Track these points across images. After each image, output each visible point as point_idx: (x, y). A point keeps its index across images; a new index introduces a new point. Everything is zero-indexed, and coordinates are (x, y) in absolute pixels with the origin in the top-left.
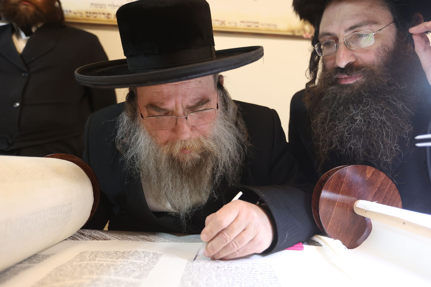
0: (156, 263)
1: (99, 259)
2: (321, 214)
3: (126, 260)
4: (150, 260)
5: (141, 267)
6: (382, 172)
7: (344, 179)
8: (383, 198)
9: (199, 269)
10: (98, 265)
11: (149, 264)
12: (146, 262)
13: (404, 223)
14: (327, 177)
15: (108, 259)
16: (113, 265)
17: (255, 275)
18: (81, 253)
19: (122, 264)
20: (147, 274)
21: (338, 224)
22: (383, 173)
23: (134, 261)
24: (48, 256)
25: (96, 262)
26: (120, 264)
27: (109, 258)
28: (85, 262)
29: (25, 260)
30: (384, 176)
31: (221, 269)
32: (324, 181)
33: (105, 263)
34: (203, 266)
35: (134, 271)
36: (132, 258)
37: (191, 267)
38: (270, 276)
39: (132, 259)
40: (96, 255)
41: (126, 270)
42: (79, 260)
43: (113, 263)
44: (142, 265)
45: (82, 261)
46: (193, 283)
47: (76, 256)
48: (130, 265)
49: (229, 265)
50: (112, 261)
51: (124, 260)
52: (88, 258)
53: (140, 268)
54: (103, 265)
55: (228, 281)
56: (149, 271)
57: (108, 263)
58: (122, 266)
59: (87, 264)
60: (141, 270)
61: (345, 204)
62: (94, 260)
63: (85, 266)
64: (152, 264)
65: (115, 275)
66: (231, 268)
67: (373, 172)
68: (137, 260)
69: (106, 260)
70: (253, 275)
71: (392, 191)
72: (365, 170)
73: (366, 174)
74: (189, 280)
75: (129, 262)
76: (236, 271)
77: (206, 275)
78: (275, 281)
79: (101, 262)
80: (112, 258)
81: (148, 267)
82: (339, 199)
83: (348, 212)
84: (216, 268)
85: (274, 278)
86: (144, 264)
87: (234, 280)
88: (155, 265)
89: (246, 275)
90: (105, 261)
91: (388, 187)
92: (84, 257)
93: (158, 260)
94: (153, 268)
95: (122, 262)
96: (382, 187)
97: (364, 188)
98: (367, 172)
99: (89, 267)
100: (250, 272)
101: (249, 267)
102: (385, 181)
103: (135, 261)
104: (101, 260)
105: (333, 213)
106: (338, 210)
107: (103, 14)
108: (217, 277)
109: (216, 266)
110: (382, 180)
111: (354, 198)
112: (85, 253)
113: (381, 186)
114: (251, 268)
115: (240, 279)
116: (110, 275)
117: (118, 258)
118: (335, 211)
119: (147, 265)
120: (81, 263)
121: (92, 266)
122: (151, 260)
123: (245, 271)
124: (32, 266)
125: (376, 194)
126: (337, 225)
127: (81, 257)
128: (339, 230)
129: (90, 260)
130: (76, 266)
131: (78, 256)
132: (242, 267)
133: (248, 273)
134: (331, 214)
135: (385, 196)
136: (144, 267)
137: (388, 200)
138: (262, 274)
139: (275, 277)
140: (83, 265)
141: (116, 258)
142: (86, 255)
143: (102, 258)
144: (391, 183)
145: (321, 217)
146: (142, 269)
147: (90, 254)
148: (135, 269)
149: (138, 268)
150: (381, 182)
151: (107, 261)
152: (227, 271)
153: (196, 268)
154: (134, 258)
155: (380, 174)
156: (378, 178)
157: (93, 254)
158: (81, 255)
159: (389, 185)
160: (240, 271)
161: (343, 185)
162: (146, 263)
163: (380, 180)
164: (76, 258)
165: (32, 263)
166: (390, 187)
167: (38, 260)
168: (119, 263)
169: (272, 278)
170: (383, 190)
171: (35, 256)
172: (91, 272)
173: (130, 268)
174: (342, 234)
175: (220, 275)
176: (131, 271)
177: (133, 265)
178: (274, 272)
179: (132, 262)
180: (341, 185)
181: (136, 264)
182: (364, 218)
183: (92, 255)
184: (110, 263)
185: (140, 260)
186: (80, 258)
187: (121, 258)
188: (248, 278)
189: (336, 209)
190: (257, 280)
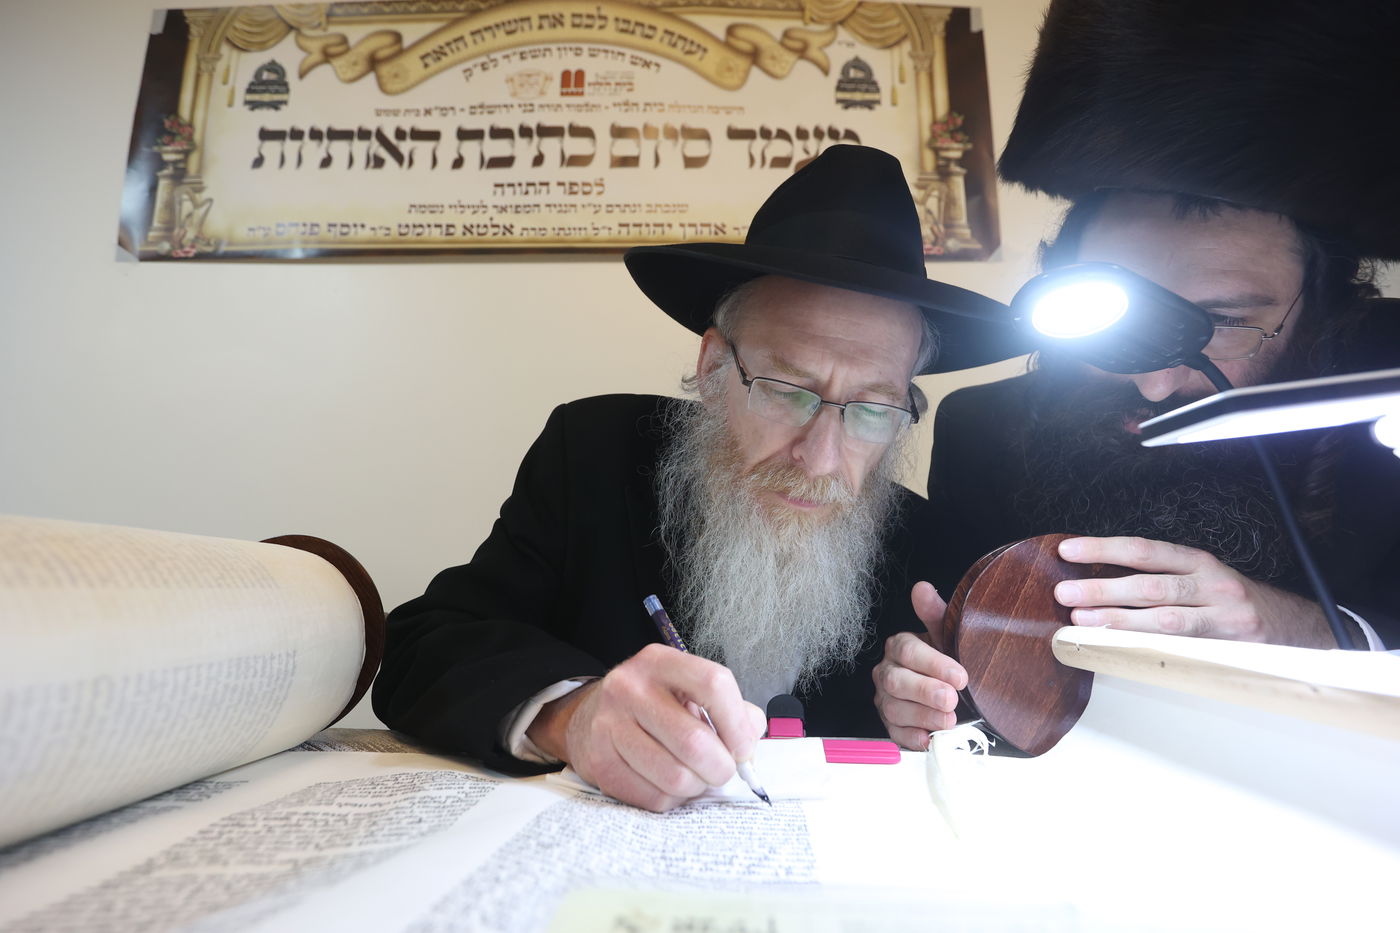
7: (1031, 566)
21: (1007, 682)
24: (229, 786)
27: (371, 795)
29: (170, 792)
33: (354, 811)
35: (419, 821)
38: (789, 825)
41: (398, 823)
43: (374, 809)
44: (448, 802)
45: (300, 802)
48: (416, 807)
50: (374, 804)
51: (409, 796)
52: (319, 794)
53: (440, 810)
54: (344, 819)
57: (360, 810)
58: (392, 814)
59: (307, 814)
60: (438, 815)
65: (362, 842)
68: (441, 789)
69: (361, 801)
75: (418, 801)
78: (798, 835)
79: (344, 810)
80: (377, 795)
83: (1037, 653)
85: (799, 829)
86: (456, 799)
90: (355, 805)
95: (401, 801)
103: (435, 794)
104: (346, 804)
105: (997, 652)
106: (1010, 647)
107: (438, 226)
117: (393, 792)
118: (1002, 647)
124: (179, 808)
126: (1004, 683)
128: (1008, 697)
129: (319, 803)
139: (803, 827)
151: (360, 805)
167: (201, 795)
171: (198, 782)
178: (804, 816)
184: (366, 810)
188: (726, 830)
189: (1004, 643)
190: (751, 834)
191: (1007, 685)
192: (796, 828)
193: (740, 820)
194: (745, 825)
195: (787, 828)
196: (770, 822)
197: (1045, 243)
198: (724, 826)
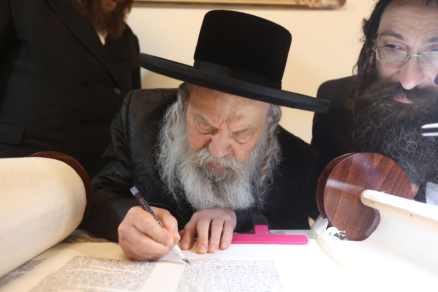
0: (152, 271)
1: (94, 266)
2: (326, 206)
3: (121, 270)
4: (146, 268)
5: (136, 277)
6: (390, 159)
7: (350, 168)
8: (392, 187)
9: (197, 272)
10: (92, 274)
11: (145, 273)
12: (142, 271)
13: (411, 215)
14: (332, 166)
15: (102, 267)
16: (107, 275)
17: (256, 274)
18: (74, 258)
19: (116, 274)
20: (143, 285)
21: (345, 216)
22: (392, 160)
23: (129, 271)
24: (39, 262)
25: (90, 269)
26: (115, 275)
27: (103, 265)
28: (78, 270)
30: (393, 163)
31: (221, 269)
32: (330, 171)
33: (99, 271)
34: (202, 267)
35: (129, 282)
36: (127, 267)
37: (189, 271)
38: (272, 275)
39: (127, 269)
40: (90, 261)
41: (121, 281)
42: (72, 267)
43: (107, 272)
44: (137, 275)
45: (75, 268)
46: (190, 288)
47: (69, 261)
48: (125, 275)
49: (230, 264)
50: (106, 270)
51: (119, 270)
52: (81, 264)
53: (135, 279)
54: (97, 274)
55: (228, 283)
56: (145, 280)
57: (102, 271)
58: (116, 276)
59: (80, 271)
60: (136, 281)
61: (352, 194)
62: (88, 267)
63: (78, 274)
64: (148, 273)
65: (109, 287)
66: (232, 267)
67: (381, 159)
68: (132, 270)
69: (100, 267)
70: (254, 275)
71: (402, 180)
72: (373, 158)
73: (374, 162)
74: (187, 285)
75: (124, 273)
76: (237, 270)
77: (204, 277)
78: (277, 279)
79: (95, 270)
80: (106, 266)
81: (144, 276)
82: (345, 189)
83: (355, 202)
84: (216, 268)
85: (276, 276)
86: (140, 274)
87: (234, 281)
88: (151, 273)
89: (247, 275)
90: (99, 269)
91: (397, 174)
92: (77, 264)
93: (154, 267)
94: (149, 277)
95: (117, 271)
96: (391, 175)
97: (372, 178)
98: (374, 160)
99: (82, 275)
100: (252, 271)
101: (250, 266)
102: (394, 169)
103: (131, 271)
104: (95, 268)
105: (339, 204)
106: (344, 202)
108: (216, 278)
109: (216, 267)
110: (391, 168)
111: (361, 188)
112: (78, 258)
113: (389, 174)
114: (252, 267)
115: (240, 280)
116: (104, 286)
117: (112, 266)
118: (342, 201)
119: (143, 275)
120: (73, 270)
121: (85, 274)
122: (148, 268)
123: (246, 270)
125: (384, 182)
126: (343, 217)
127: (74, 263)
128: (346, 222)
129: (83, 267)
130: (68, 273)
131: (71, 261)
132: (243, 266)
133: (249, 272)
134: (337, 206)
135: (394, 184)
136: (140, 277)
137: (397, 189)
138: (263, 273)
139: (278, 275)
140: (76, 273)
141: (110, 266)
142: (80, 261)
143: (96, 265)
144: (400, 170)
145: (326, 209)
146: (138, 279)
147: (84, 259)
148: (130, 280)
149: (133, 279)
150: (389, 170)
151: (101, 269)
152: (227, 270)
153: (194, 271)
154: (129, 268)
155: (389, 161)
156: (387, 166)
157: (87, 259)
158: (74, 260)
159: (399, 173)
160: (240, 270)
161: (350, 175)
162: (142, 273)
163: (388, 167)
164: (69, 264)
165: (23, 270)
166: (399, 175)
167: (28, 266)
168: (114, 273)
169: (274, 277)
170: (392, 178)
172: (85, 282)
173: (125, 279)
174: (349, 226)
175: (219, 277)
176: (126, 282)
177: (128, 276)
178: (277, 270)
179: (127, 272)
180: (347, 175)
181: (132, 275)
182: (372, 209)
183: (85, 261)
184: (104, 272)
185: (136, 270)
186: (73, 265)
187: (116, 267)
188: (248, 277)
189: (342, 200)
190: (258, 279)
191: (344, 217)
192: (275, 276)
193: (253, 274)
194: (255, 276)
195: (271, 276)
196: (264, 274)
197: (365, 19)
198: (247, 276)
